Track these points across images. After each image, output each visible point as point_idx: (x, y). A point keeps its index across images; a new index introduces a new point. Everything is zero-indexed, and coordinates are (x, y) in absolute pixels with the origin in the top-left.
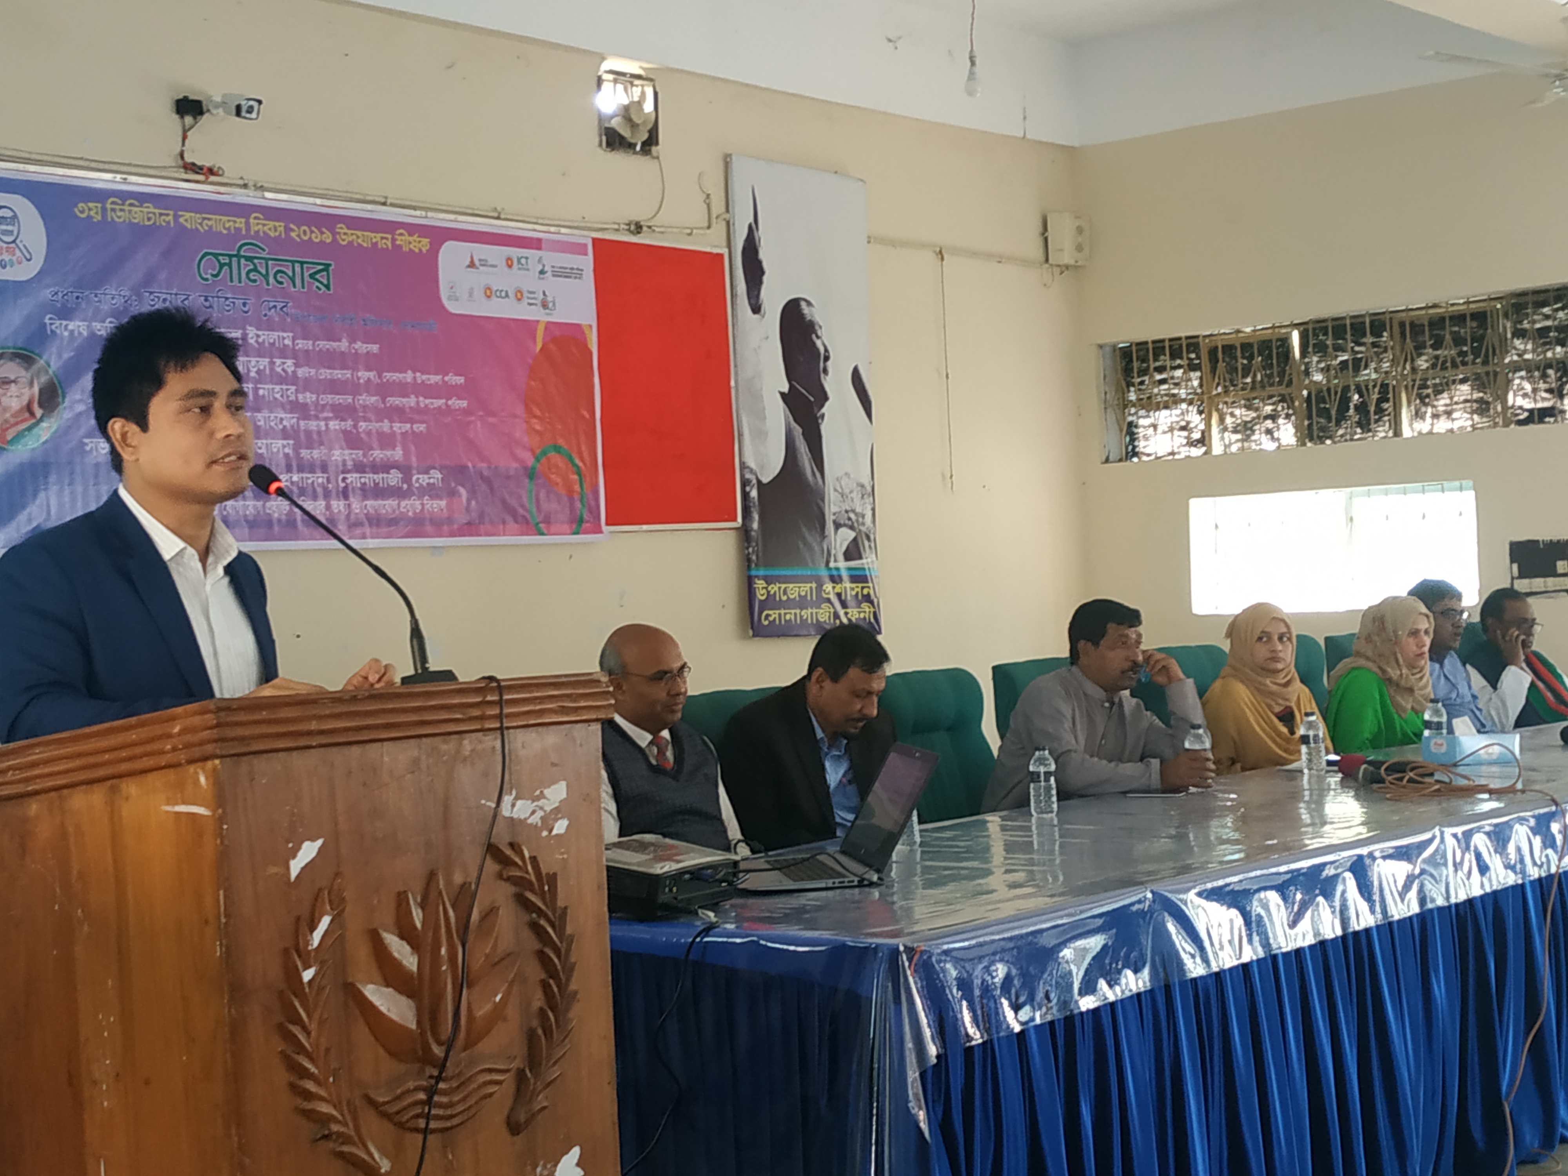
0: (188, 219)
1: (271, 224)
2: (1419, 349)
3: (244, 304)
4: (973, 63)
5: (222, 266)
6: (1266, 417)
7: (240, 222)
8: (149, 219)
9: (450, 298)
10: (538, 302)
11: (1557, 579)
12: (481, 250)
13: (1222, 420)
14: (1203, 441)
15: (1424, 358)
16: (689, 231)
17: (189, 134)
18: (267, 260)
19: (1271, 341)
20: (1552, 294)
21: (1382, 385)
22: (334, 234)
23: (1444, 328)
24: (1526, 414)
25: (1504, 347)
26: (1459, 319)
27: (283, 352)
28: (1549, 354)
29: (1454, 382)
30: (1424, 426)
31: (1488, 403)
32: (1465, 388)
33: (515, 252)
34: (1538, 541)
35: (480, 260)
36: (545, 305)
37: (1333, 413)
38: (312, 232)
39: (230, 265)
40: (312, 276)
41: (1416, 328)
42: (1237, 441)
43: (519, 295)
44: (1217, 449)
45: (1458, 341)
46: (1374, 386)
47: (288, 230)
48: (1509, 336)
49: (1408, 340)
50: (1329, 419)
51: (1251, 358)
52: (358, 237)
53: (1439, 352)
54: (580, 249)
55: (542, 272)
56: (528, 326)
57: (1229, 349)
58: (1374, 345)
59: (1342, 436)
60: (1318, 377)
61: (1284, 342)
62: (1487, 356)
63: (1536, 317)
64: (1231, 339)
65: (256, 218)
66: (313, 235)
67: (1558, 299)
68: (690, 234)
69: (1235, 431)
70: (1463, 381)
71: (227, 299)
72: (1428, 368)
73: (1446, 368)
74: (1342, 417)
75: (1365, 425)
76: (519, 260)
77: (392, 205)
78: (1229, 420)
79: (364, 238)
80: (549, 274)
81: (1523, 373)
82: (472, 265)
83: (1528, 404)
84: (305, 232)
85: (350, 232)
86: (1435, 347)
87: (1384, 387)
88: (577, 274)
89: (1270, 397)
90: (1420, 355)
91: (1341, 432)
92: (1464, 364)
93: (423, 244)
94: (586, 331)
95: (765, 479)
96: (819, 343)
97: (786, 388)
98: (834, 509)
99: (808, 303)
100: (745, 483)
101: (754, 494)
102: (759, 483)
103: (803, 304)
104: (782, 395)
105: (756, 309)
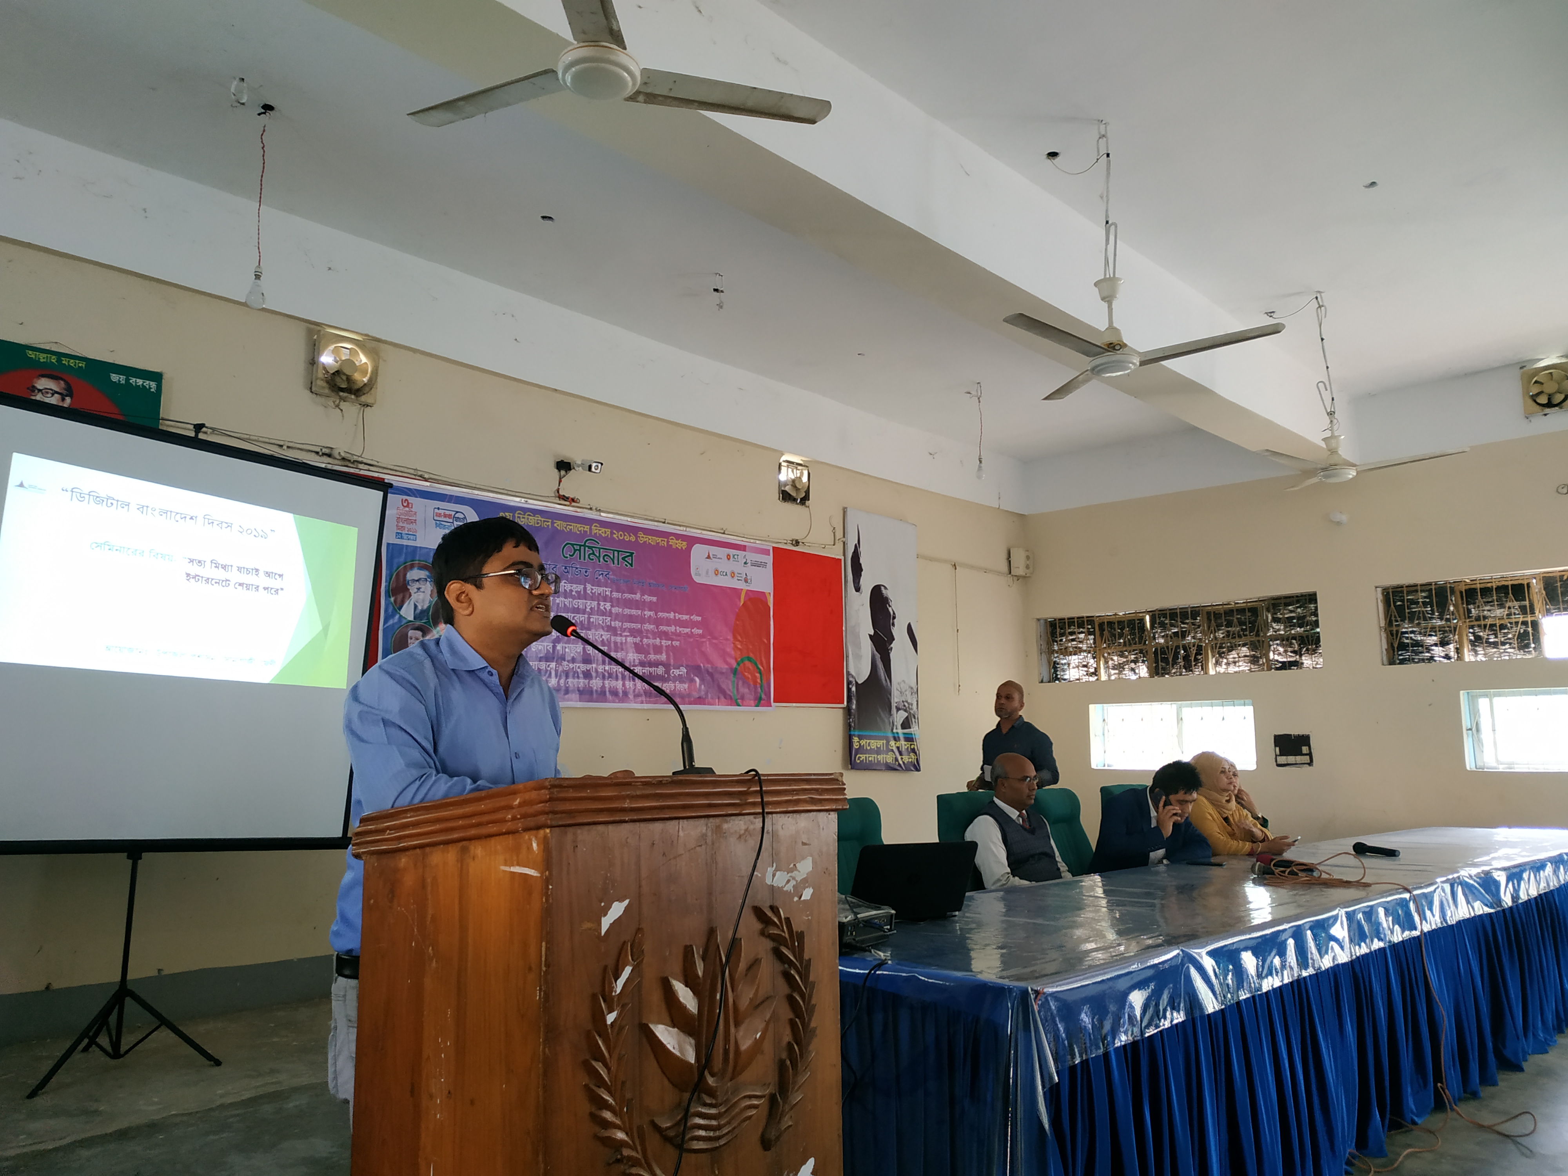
1: (603, 530)
2: (1219, 626)
3: (586, 572)
4: (981, 462)
5: (575, 550)
6: (1132, 661)
7: (587, 528)
8: (538, 523)
9: (696, 574)
10: (743, 579)
11: (1302, 757)
12: (714, 550)
13: (1106, 662)
14: (1096, 673)
15: (1221, 632)
17: (563, 480)
18: (600, 549)
19: (1134, 620)
20: (1295, 599)
21: (1198, 645)
22: (637, 537)
23: (1233, 616)
24: (1280, 664)
25: (1267, 626)
26: (1241, 611)
27: (606, 598)
28: (1293, 632)
29: (1239, 645)
30: (1221, 669)
31: (1257, 657)
32: (1244, 649)
33: (732, 552)
34: (1291, 735)
35: (713, 555)
36: (746, 581)
37: (1170, 660)
38: (625, 535)
39: (580, 550)
40: (623, 559)
41: (1217, 615)
42: (1115, 674)
43: (733, 575)
44: (1104, 677)
45: (1241, 623)
46: (1194, 646)
47: (612, 533)
48: (1269, 621)
49: (1213, 622)
50: (1168, 664)
51: (1122, 629)
52: (648, 540)
53: (1229, 629)
54: (766, 552)
55: (745, 563)
56: (737, 592)
57: (1110, 624)
58: (1193, 624)
59: (1174, 673)
60: (1162, 641)
61: (1142, 621)
62: (1258, 631)
63: (1285, 611)
64: (1112, 619)
65: (595, 526)
66: (625, 537)
67: (1298, 602)
68: (823, 547)
69: (1114, 668)
70: (1244, 645)
71: (577, 568)
72: (1224, 637)
73: (1235, 637)
74: (1175, 663)
75: (1188, 668)
76: (734, 556)
77: (668, 523)
78: (1110, 662)
79: (652, 540)
80: (749, 564)
81: (1278, 642)
82: (709, 557)
83: (1280, 659)
84: (621, 535)
85: (644, 536)
86: (1227, 626)
87: (1200, 648)
88: (764, 565)
89: (1134, 651)
90: (1219, 630)
91: (1174, 671)
92: (1245, 635)
93: (683, 545)
94: (767, 595)
95: (860, 682)
96: (890, 609)
97: (872, 633)
98: (896, 700)
99: (886, 588)
100: (849, 683)
101: (854, 689)
102: (856, 683)
103: (883, 588)
104: (870, 635)
105: (858, 589)
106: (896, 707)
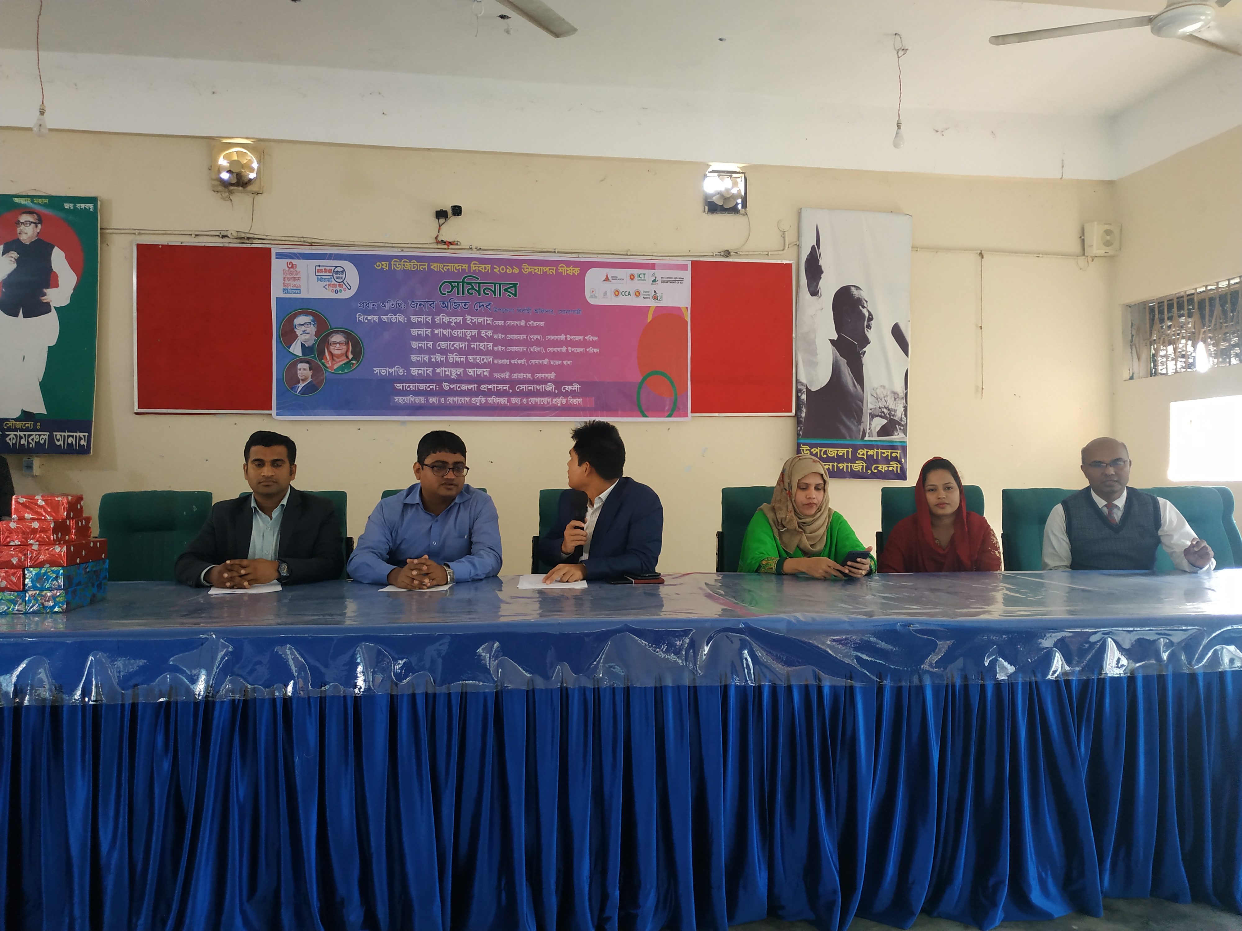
0: (435, 266)
1: (483, 266)
3: (465, 305)
5: (453, 287)
7: (465, 266)
8: (414, 268)
9: (591, 297)
10: (651, 297)
12: (612, 272)
16: (767, 253)
17: (441, 227)
18: (479, 283)
22: (520, 269)
27: (488, 327)
33: (636, 272)
35: (612, 277)
36: (655, 298)
38: (507, 268)
39: (458, 287)
40: (506, 290)
43: (638, 294)
47: (493, 268)
52: (535, 269)
54: (683, 267)
55: (655, 281)
56: (643, 310)
65: (474, 264)
66: (508, 270)
68: (767, 255)
71: (455, 303)
76: (639, 276)
77: (558, 252)
79: (538, 270)
80: (659, 282)
82: (607, 279)
84: (503, 269)
85: (530, 267)
88: (681, 280)
93: (577, 271)
94: (684, 310)
95: (814, 389)
96: (865, 311)
97: (835, 337)
98: (870, 406)
99: (857, 288)
100: (798, 391)
101: (804, 397)
102: (808, 391)
103: (853, 289)
104: (832, 341)
105: (814, 292)
106: (870, 414)
